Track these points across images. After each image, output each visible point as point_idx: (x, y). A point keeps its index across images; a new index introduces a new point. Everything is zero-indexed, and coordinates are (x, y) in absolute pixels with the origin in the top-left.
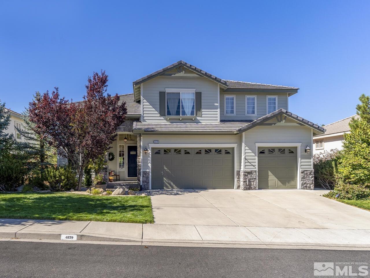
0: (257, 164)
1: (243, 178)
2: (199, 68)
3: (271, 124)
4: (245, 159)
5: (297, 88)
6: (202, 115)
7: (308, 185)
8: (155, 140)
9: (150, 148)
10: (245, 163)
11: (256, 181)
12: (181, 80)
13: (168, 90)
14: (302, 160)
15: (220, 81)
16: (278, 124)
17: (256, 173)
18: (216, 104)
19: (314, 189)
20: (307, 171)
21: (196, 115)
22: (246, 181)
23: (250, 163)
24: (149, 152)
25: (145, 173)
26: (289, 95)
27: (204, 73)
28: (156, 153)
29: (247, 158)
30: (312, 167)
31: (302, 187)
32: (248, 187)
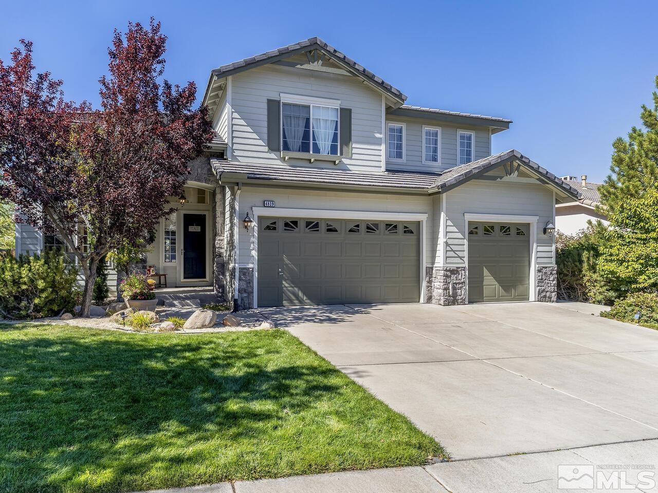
0: (466, 254)
1: (442, 281)
2: (351, 58)
3: (494, 178)
4: (447, 244)
5: (509, 120)
6: (352, 157)
7: (548, 294)
8: (266, 199)
9: (256, 218)
10: (447, 251)
11: (464, 288)
12: (313, 79)
13: (286, 98)
14: (540, 249)
15: (388, 89)
16: (507, 179)
17: (465, 273)
18: (378, 135)
19: (557, 302)
20: (546, 268)
21: (341, 154)
22: (449, 287)
23: (454, 251)
24: (252, 226)
25: (245, 272)
26: (494, 131)
27: (361, 69)
28: (268, 228)
29: (450, 242)
30: (554, 260)
31: (539, 297)
32: (452, 300)
